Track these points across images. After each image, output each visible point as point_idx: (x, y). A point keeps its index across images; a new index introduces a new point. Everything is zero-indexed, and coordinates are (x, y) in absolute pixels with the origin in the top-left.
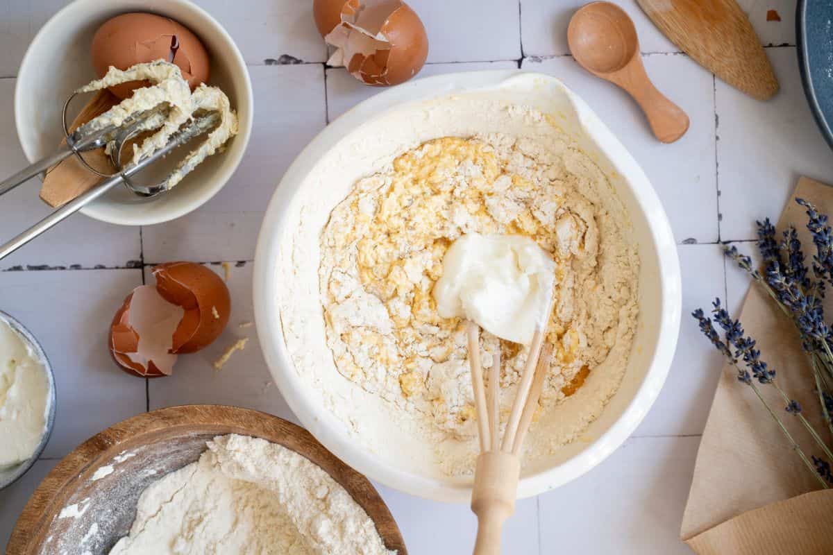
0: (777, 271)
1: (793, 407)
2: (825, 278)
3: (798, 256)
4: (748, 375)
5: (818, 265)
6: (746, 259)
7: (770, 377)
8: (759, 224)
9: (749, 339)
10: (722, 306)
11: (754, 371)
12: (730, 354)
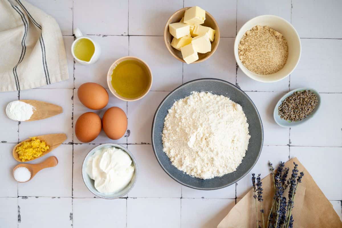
0: (279, 177)
1: (262, 211)
2: (289, 185)
3: (285, 176)
4: (256, 196)
5: (289, 181)
6: (273, 169)
7: (261, 200)
8: (281, 162)
9: (262, 188)
10: (260, 177)
11: (258, 196)
12: (255, 189)
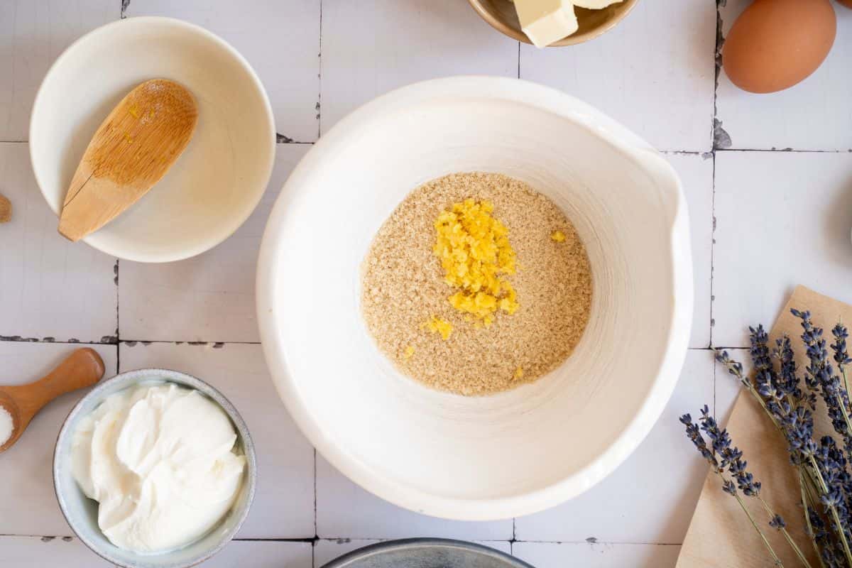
0: (769, 384)
1: (777, 521)
2: (817, 390)
3: (789, 366)
4: (733, 486)
5: (811, 377)
6: (737, 365)
7: (755, 489)
8: (752, 330)
9: (736, 450)
10: (710, 414)
11: (739, 482)
12: (716, 463)
